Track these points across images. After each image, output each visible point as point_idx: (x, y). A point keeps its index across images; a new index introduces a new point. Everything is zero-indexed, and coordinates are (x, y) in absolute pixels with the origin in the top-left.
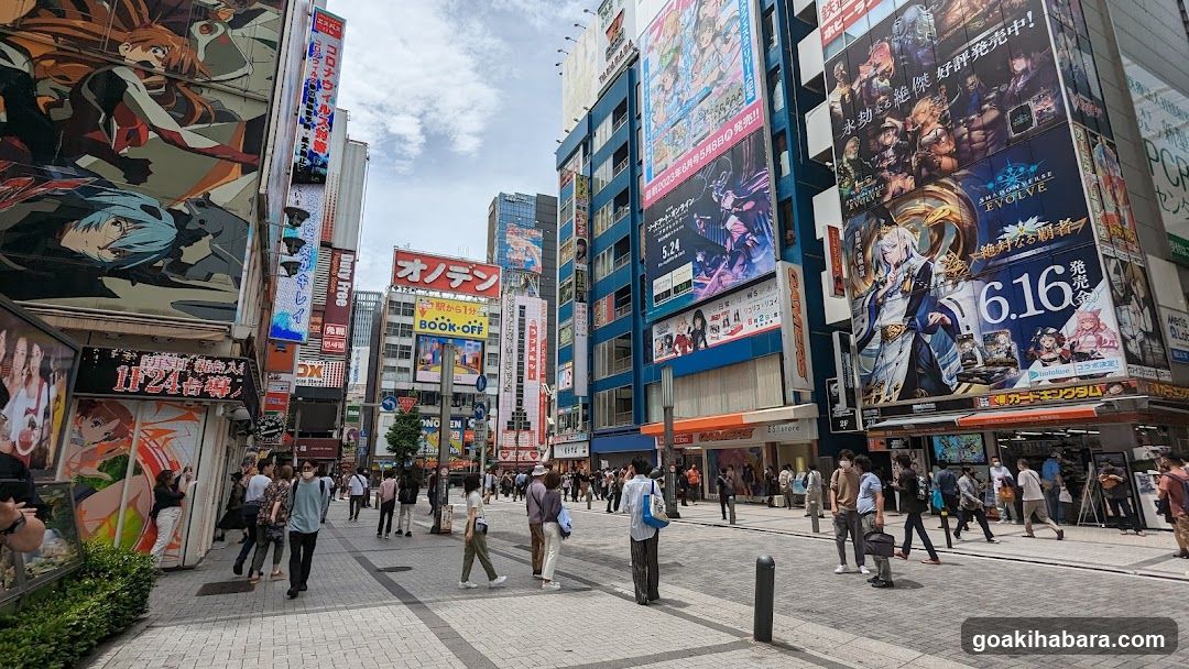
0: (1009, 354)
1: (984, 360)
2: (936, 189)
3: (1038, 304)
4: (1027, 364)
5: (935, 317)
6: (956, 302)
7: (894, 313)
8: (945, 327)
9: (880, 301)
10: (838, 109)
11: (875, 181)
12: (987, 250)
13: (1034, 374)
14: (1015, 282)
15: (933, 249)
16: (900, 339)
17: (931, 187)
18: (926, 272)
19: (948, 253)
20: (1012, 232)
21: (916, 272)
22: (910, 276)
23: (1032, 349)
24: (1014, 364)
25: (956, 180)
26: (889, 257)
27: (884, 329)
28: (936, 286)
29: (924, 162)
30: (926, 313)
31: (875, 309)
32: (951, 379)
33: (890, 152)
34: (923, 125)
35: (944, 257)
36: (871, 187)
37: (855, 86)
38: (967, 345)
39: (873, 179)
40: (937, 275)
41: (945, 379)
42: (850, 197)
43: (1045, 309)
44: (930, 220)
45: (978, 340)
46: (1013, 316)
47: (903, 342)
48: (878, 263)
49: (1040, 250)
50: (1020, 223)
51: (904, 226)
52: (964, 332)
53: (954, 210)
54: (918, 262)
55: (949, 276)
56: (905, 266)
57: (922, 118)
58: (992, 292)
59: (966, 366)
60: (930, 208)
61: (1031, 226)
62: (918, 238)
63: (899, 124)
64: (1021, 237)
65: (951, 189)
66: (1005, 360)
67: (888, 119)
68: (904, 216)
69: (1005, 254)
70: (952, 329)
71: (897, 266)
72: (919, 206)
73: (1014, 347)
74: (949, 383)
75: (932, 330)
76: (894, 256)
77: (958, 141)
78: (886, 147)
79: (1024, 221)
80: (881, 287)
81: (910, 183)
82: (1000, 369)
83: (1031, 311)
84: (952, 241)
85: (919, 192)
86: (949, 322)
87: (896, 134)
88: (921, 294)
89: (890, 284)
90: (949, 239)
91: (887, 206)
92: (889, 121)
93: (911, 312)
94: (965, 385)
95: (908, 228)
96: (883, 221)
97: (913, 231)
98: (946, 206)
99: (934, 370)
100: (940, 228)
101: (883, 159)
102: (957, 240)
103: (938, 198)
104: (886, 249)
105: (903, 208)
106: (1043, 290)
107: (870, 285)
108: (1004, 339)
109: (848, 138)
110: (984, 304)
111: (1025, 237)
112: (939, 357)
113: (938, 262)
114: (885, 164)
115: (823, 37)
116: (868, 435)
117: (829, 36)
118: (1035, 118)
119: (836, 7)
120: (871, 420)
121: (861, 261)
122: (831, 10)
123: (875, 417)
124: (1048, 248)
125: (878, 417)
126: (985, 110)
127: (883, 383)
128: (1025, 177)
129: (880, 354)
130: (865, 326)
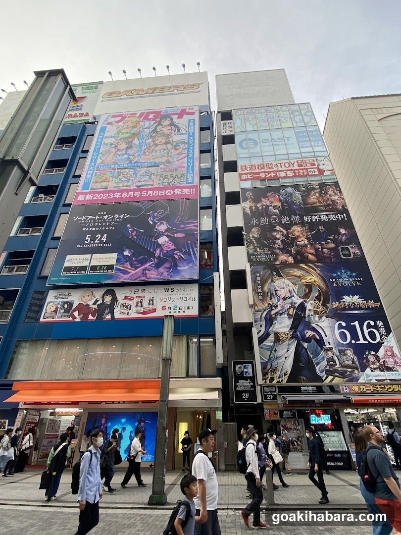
0: (353, 362)
1: (340, 364)
2: (306, 267)
3: (365, 339)
4: (363, 370)
5: (309, 333)
6: (321, 327)
7: (283, 325)
8: (316, 340)
9: (274, 316)
10: (248, 211)
11: (270, 252)
12: (336, 304)
13: (368, 376)
14: (352, 324)
15: (306, 296)
16: (287, 342)
17: (303, 265)
18: (302, 307)
19: (315, 300)
20: (348, 300)
21: (297, 305)
22: (292, 305)
23: (365, 361)
24: (357, 369)
25: (317, 267)
26: (279, 293)
27: (276, 334)
28: (309, 316)
29: (298, 252)
30: (304, 330)
31: (270, 321)
32: (322, 372)
33: (279, 242)
34: (297, 236)
35: (312, 302)
36: (267, 254)
37: (259, 205)
38: (330, 353)
39: (269, 251)
40: (309, 310)
41: (318, 371)
42: (253, 255)
43: (367, 340)
44: (303, 281)
45: (335, 351)
46: (353, 342)
47: (289, 344)
48: (272, 294)
49: (362, 311)
50: (351, 296)
51: (288, 279)
52: (328, 345)
53: (316, 280)
54: (298, 301)
55: (316, 313)
56: (289, 301)
57: (297, 234)
58: (340, 327)
59: (331, 366)
60: (302, 275)
61: (356, 299)
62: (297, 288)
63: (285, 232)
64: (352, 303)
65: (315, 270)
66: (351, 365)
67: (277, 227)
68: (289, 276)
69: (344, 309)
70: (321, 342)
71: (284, 299)
72: (298, 273)
73: (356, 359)
74: (320, 374)
75: (308, 340)
76: (282, 293)
77: (316, 250)
78: (278, 239)
79: (353, 296)
80: (274, 308)
81: (291, 260)
82: (349, 370)
83: (362, 341)
84: (316, 295)
86: (318, 338)
87: (283, 235)
88: (299, 319)
89: (279, 308)
90: (315, 294)
91: (278, 266)
92: (278, 228)
93: (294, 327)
94: (330, 378)
95: (291, 282)
96: (275, 273)
97: (294, 284)
98: (312, 277)
100: (309, 286)
101: (275, 243)
102: (319, 294)
103: (308, 272)
104: (277, 289)
105: (288, 270)
106: (366, 332)
107: (266, 305)
108: (349, 352)
109: (253, 226)
110: (337, 332)
111: (354, 303)
112: (313, 358)
113: (309, 304)
114: (276, 246)
115: (240, 177)
116: (265, 406)
117: (244, 178)
118: (352, 254)
119: (249, 169)
120: (270, 395)
121: (260, 290)
122: (246, 168)
123: (273, 393)
124: (366, 312)
125: (275, 393)
126: (329, 242)
127: (276, 369)
128: (350, 276)
129: (273, 349)
130: (263, 329)
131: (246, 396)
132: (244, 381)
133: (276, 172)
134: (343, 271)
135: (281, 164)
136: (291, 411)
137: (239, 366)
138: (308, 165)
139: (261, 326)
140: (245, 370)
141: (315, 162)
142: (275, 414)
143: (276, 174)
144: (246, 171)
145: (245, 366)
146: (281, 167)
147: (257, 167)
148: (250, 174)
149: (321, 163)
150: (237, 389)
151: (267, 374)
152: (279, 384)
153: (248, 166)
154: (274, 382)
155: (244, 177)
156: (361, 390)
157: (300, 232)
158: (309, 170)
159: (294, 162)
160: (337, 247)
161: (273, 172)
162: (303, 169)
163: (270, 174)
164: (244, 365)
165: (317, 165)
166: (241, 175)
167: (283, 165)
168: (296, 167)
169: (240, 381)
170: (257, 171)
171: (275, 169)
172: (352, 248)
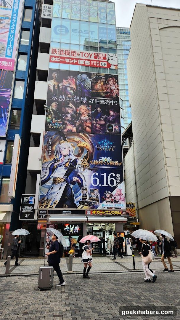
0: (97, 197)
1: (90, 198)
2: (83, 136)
3: (107, 184)
4: (101, 202)
5: (75, 179)
6: (83, 176)
7: (60, 173)
8: (79, 183)
9: (55, 167)
10: (52, 88)
11: (62, 122)
12: (95, 162)
13: (103, 205)
14: (102, 174)
15: (79, 155)
16: (61, 184)
17: (81, 134)
18: (75, 162)
19: (84, 158)
20: (104, 159)
21: (72, 161)
22: (69, 161)
23: (104, 197)
24: (98, 201)
25: (90, 136)
26: (62, 152)
27: (55, 179)
28: (78, 168)
29: (80, 125)
30: (73, 177)
31: (52, 170)
32: (78, 202)
33: (69, 115)
34: (82, 113)
35: (82, 159)
36: (59, 124)
37: (60, 85)
38: (85, 191)
39: (61, 121)
40: (79, 164)
41: (75, 202)
42: (50, 123)
43: (109, 185)
44: (79, 145)
45: (89, 190)
46: (100, 185)
47: (61, 185)
48: (57, 152)
49: (110, 167)
50: (106, 157)
51: (70, 143)
52: (85, 187)
53: (88, 145)
54: (73, 158)
55: (83, 166)
56: (67, 157)
57: (82, 111)
58: (95, 176)
59: (84, 199)
60: (80, 141)
61: (108, 159)
62: (74, 149)
63: (75, 108)
64: (105, 162)
65: (88, 138)
66: (96, 199)
67: (70, 104)
68: (71, 140)
69: (100, 165)
70: (81, 185)
71: (65, 156)
72: (77, 139)
73: (99, 195)
74: (76, 204)
75: (74, 183)
76: (64, 152)
77: (92, 124)
78: (68, 113)
79: (107, 157)
80: (57, 162)
81: (75, 130)
82: (94, 202)
83: (105, 185)
84: (85, 155)
85: (77, 133)
86: (80, 182)
87: (73, 111)
88: (71, 169)
89: (60, 162)
90: (85, 154)
91: (65, 133)
92: (71, 105)
93: (67, 175)
94: (82, 206)
95: (71, 145)
96: (62, 138)
97: (73, 146)
98: (85, 143)
99: (72, 198)
100: (82, 149)
101: (66, 116)
102: (87, 155)
103: (83, 139)
104: (62, 149)
105: (71, 137)
106: (109, 179)
107: (52, 159)
108: (96, 192)
109: (53, 101)
110: (92, 179)
111: (106, 162)
112: (75, 194)
113: (80, 160)
114: (67, 119)
115: (50, 59)
116: (38, 222)
117: (53, 60)
118: (114, 130)
119: (58, 53)
120: (43, 215)
121: (50, 149)
122: (56, 52)
123: (45, 214)
124: (112, 168)
125: (46, 214)
126: (101, 120)
127: (50, 200)
128: (109, 145)
129: (51, 188)
130: (47, 175)
131: (27, 216)
132: (28, 207)
133: (78, 59)
134: (105, 141)
135: (82, 53)
136: (54, 224)
137: (26, 197)
138: (101, 58)
139: (46, 173)
140: (30, 200)
141: (107, 57)
142: (44, 226)
143: (77, 61)
144: (55, 55)
145: (30, 198)
146: (82, 57)
147: (64, 52)
148: (58, 57)
149: (110, 58)
150: (23, 211)
151: (44, 202)
152: (50, 209)
153: (58, 51)
154: (48, 208)
155: (53, 59)
156: (97, 213)
157: (85, 110)
158: (101, 62)
159: (92, 54)
160: (106, 123)
161: (76, 59)
162: (97, 61)
163: (73, 61)
164: (30, 197)
165: (107, 59)
166: (51, 57)
167: (83, 54)
168: (93, 58)
169: (25, 207)
170: (64, 56)
171: (77, 57)
172: (115, 126)
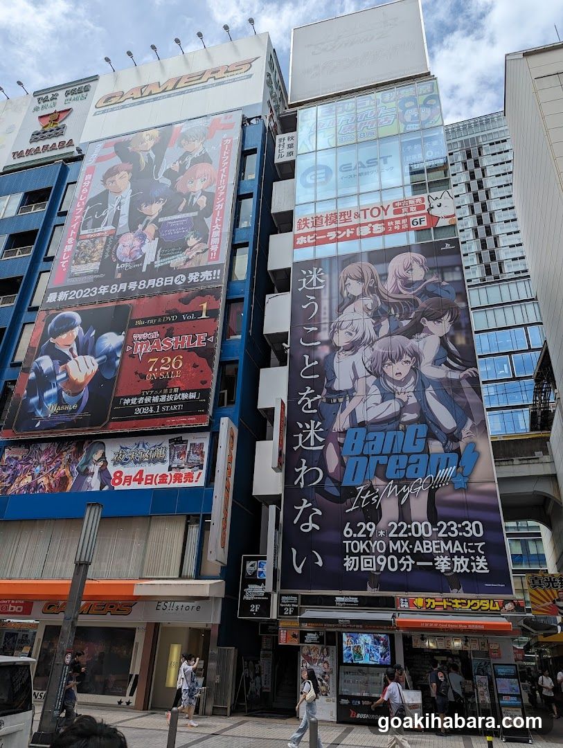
115: (295, 241)
116: (281, 624)
117: (301, 243)
119: (310, 225)
120: (289, 607)
122: (306, 225)
123: (293, 605)
125: (297, 605)
131: (255, 608)
132: (256, 586)
133: (355, 226)
136: (318, 633)
137: (252, 562)
138: (411, 209)
140: (260, 569)
142: (294, 636)
143: (355, 231)
144: (306, 230)
145: (260, 563)
146: (365, 218)
147: (324, 219)
148: (311, 234)
149: (435, 204)
150: (245, 597)
152: (305, 593)
153: (311, 220)
155: (301, 240)
156: (428, 606)
158: (412, 219)
159: (388, 206)
161: (349, 227)
162: (400, 219)
163: (344, 233)
164: (259, 561)
166: (296, 237)
167: (368, 212)
168: (390, 215)
169: (249, 586)
170: (325, 227)
171: (355, 222)
